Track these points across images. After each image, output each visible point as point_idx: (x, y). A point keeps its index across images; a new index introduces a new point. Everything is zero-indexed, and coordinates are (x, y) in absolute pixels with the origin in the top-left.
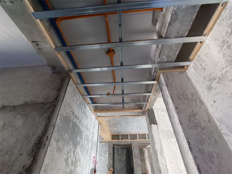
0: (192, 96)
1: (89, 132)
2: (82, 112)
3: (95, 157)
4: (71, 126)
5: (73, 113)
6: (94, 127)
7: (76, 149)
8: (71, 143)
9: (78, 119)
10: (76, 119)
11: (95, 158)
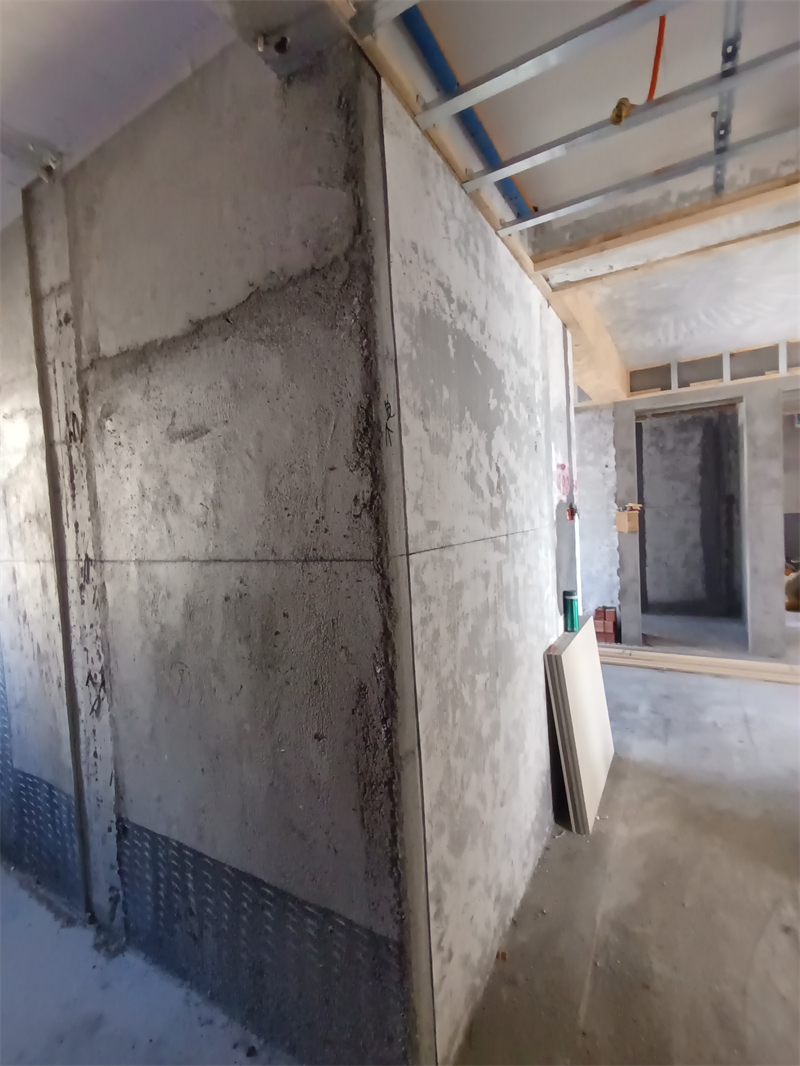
3: (567, 465)
4: (452, 351)
5: (448, 292)
7: (493, 441)
8: (470, 421)
9: (474, 315)
10: (465, 316)
11: (566, 471)
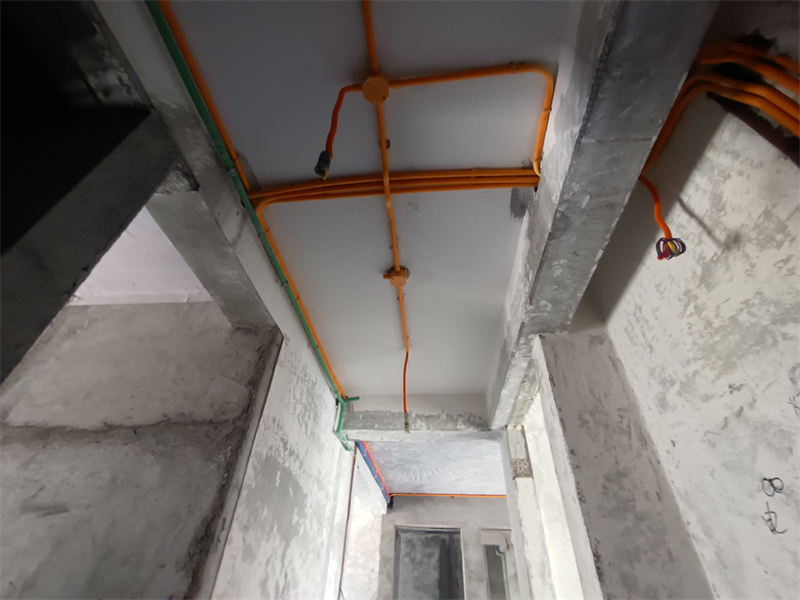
0: (619, 419)
1: (322, 495)
2: (309, 434)
4: (278, 481)
5: (285, 444)
6: (338, 476)
7: (289, 551)
8: (276, 533)
9: (297, 457)
10: (292, 458)
